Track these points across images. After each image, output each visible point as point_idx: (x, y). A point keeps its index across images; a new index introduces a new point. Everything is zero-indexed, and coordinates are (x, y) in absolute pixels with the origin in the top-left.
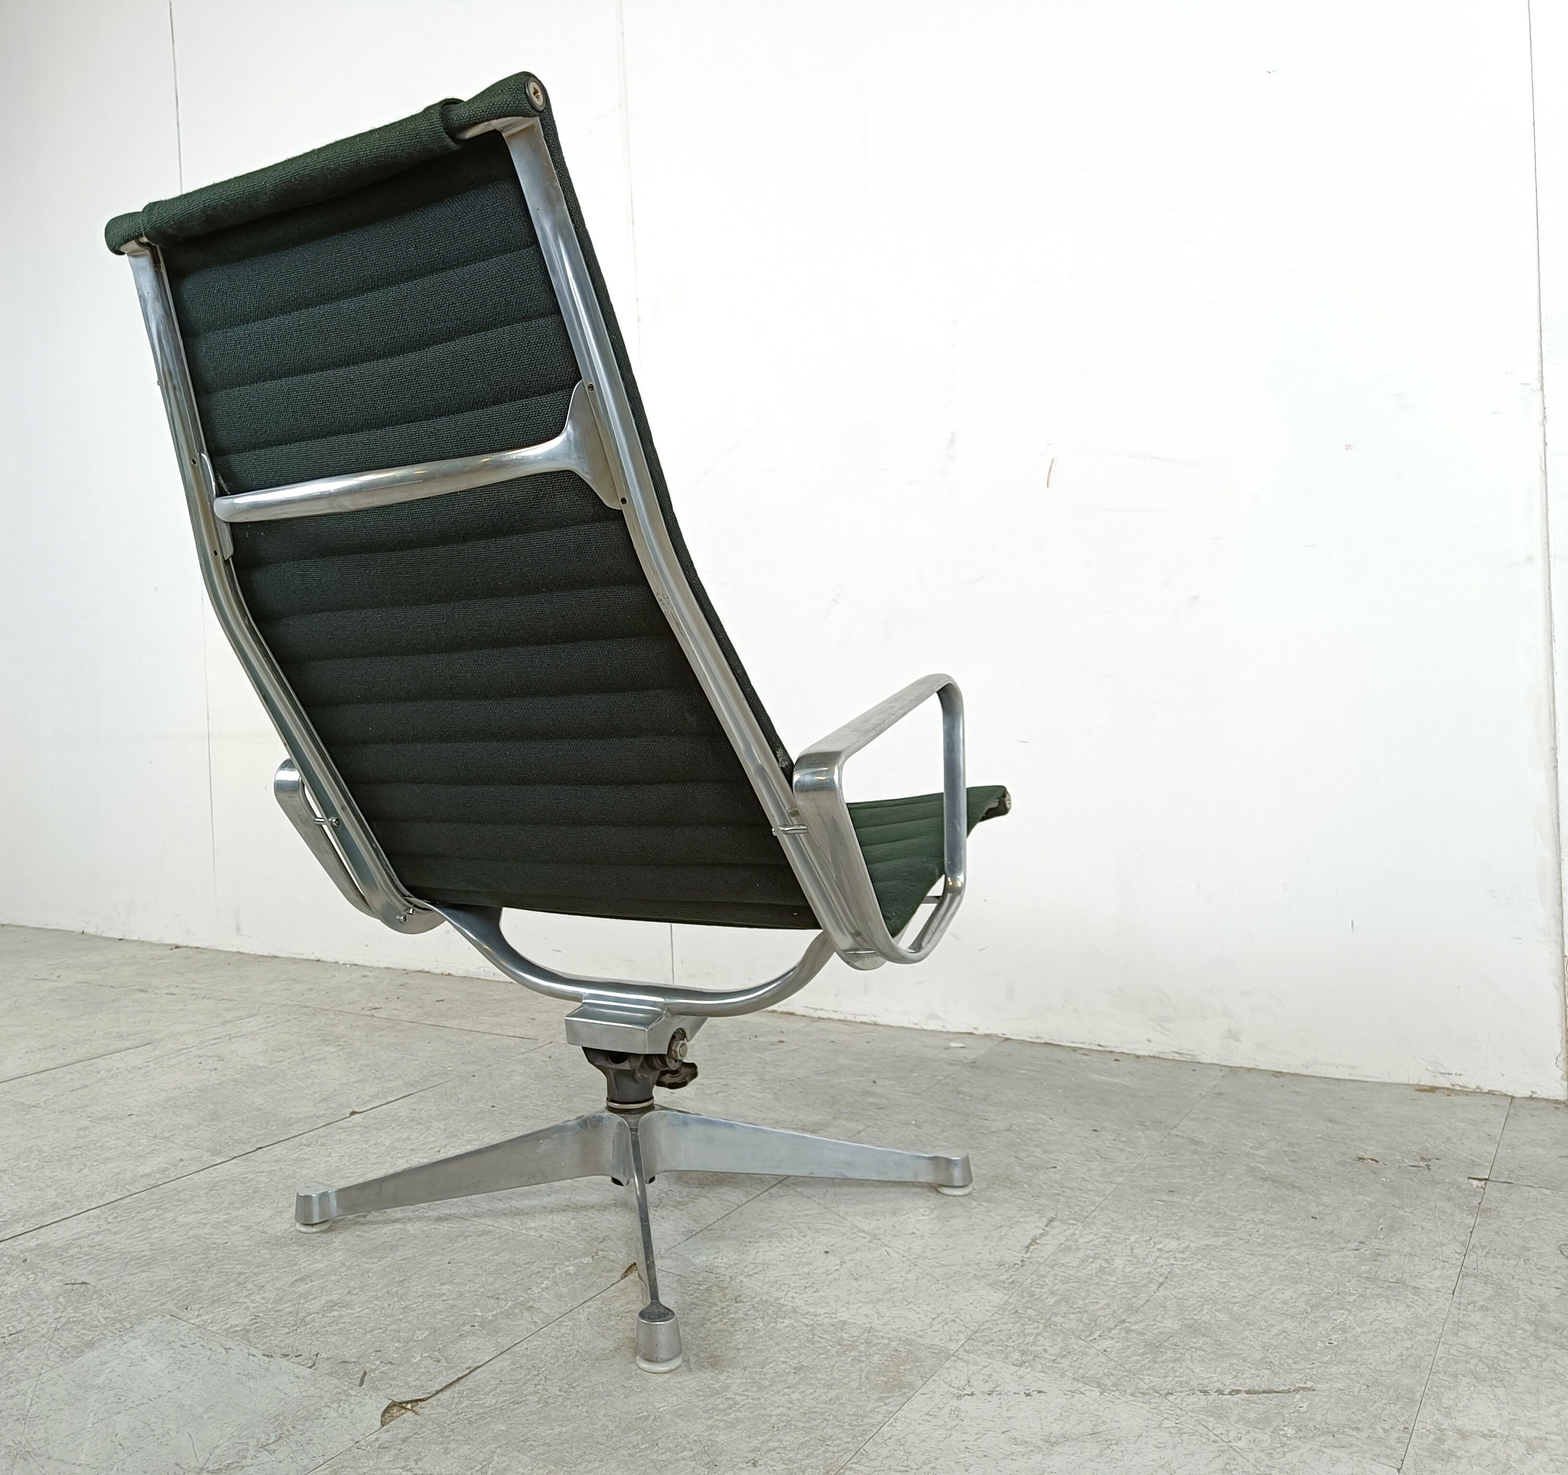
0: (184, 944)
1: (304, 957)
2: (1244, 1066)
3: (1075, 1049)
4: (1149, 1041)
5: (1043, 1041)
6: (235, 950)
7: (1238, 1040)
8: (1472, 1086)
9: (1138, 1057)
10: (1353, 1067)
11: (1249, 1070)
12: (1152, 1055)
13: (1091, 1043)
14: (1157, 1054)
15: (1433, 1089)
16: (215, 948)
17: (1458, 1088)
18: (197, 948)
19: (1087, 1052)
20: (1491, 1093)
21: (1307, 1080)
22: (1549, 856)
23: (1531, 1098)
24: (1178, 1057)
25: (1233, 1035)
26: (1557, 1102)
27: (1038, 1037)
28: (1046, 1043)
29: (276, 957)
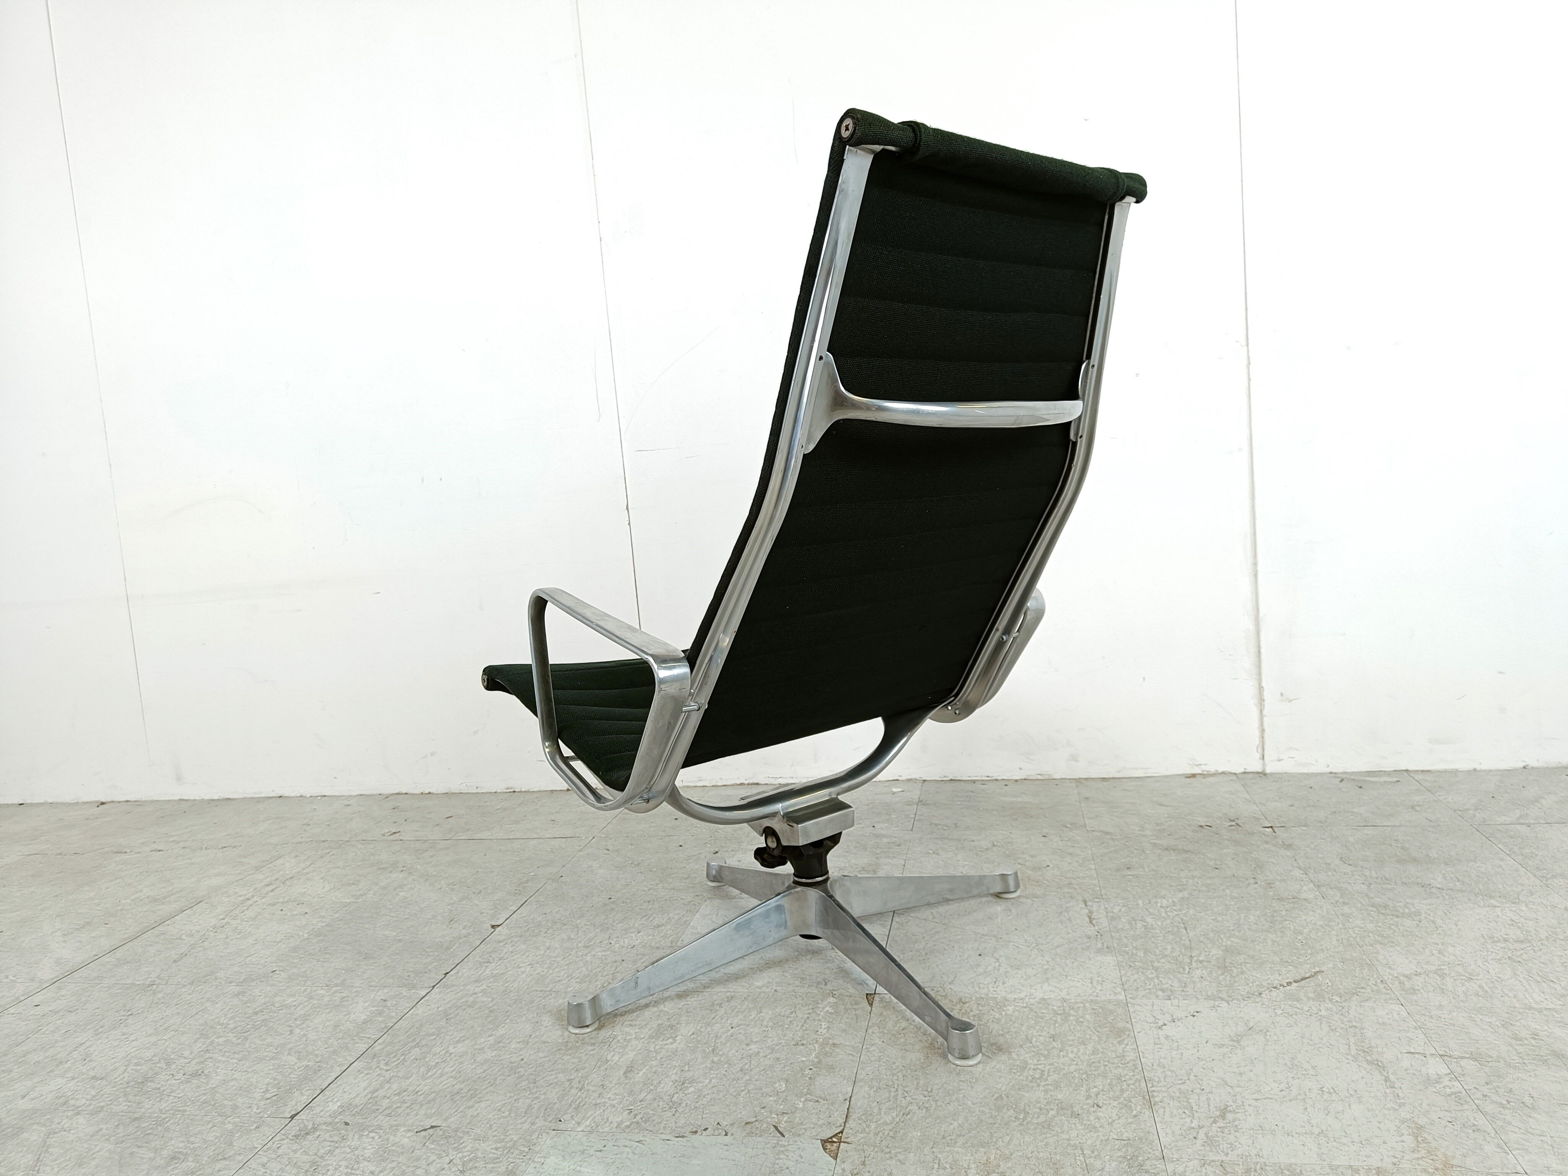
0: (109, 799)
1: (263, 795)
2: (1082, 777)
3: (974, 782)
4: (1021, 769)
5: (949, 779)
6: (177, 798)
7: (1076, 761)
8: (1213, 770)
9: (1016, 781)
10: (1146, 769)
11: (1086, 779)
12: (1023, 778)
13: (982, 776)
14: (1026, 777)
15: (1193, 776)
16: (150, 799)
17: (1205, 773)
18: (127, 801)
19: (983, 782)
20: (1223, 773)
21: (1123, 780)
22: (1252, 627)
23: (1245, 773)
24: (1039, 777)
25: (1074, 758)
26: (1258, 773)
27: (945, 777)
28: (951, 780)
29: (229, 799)
